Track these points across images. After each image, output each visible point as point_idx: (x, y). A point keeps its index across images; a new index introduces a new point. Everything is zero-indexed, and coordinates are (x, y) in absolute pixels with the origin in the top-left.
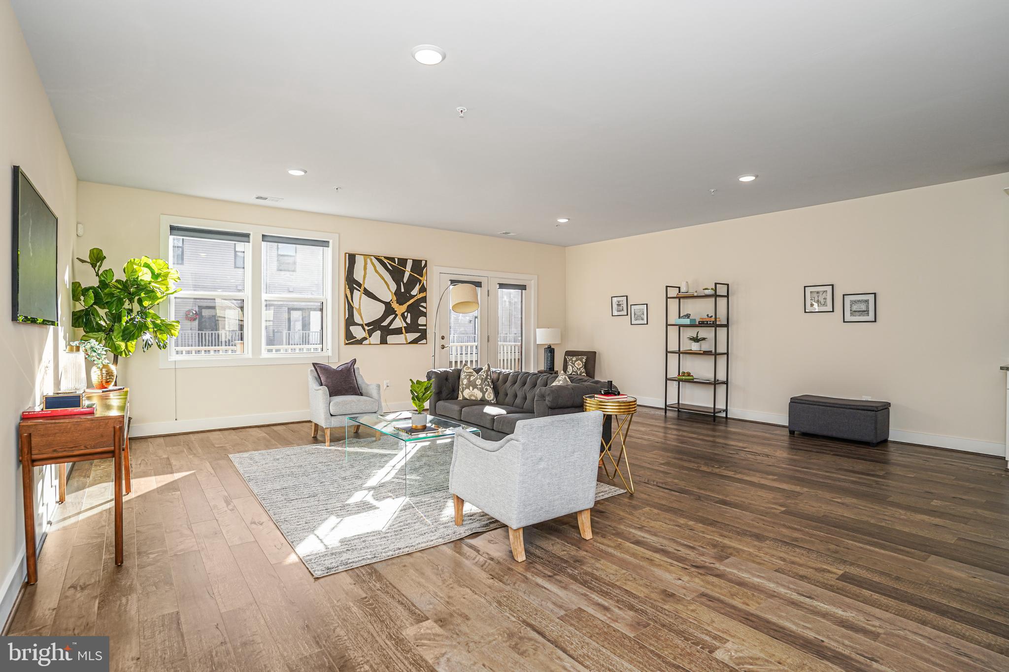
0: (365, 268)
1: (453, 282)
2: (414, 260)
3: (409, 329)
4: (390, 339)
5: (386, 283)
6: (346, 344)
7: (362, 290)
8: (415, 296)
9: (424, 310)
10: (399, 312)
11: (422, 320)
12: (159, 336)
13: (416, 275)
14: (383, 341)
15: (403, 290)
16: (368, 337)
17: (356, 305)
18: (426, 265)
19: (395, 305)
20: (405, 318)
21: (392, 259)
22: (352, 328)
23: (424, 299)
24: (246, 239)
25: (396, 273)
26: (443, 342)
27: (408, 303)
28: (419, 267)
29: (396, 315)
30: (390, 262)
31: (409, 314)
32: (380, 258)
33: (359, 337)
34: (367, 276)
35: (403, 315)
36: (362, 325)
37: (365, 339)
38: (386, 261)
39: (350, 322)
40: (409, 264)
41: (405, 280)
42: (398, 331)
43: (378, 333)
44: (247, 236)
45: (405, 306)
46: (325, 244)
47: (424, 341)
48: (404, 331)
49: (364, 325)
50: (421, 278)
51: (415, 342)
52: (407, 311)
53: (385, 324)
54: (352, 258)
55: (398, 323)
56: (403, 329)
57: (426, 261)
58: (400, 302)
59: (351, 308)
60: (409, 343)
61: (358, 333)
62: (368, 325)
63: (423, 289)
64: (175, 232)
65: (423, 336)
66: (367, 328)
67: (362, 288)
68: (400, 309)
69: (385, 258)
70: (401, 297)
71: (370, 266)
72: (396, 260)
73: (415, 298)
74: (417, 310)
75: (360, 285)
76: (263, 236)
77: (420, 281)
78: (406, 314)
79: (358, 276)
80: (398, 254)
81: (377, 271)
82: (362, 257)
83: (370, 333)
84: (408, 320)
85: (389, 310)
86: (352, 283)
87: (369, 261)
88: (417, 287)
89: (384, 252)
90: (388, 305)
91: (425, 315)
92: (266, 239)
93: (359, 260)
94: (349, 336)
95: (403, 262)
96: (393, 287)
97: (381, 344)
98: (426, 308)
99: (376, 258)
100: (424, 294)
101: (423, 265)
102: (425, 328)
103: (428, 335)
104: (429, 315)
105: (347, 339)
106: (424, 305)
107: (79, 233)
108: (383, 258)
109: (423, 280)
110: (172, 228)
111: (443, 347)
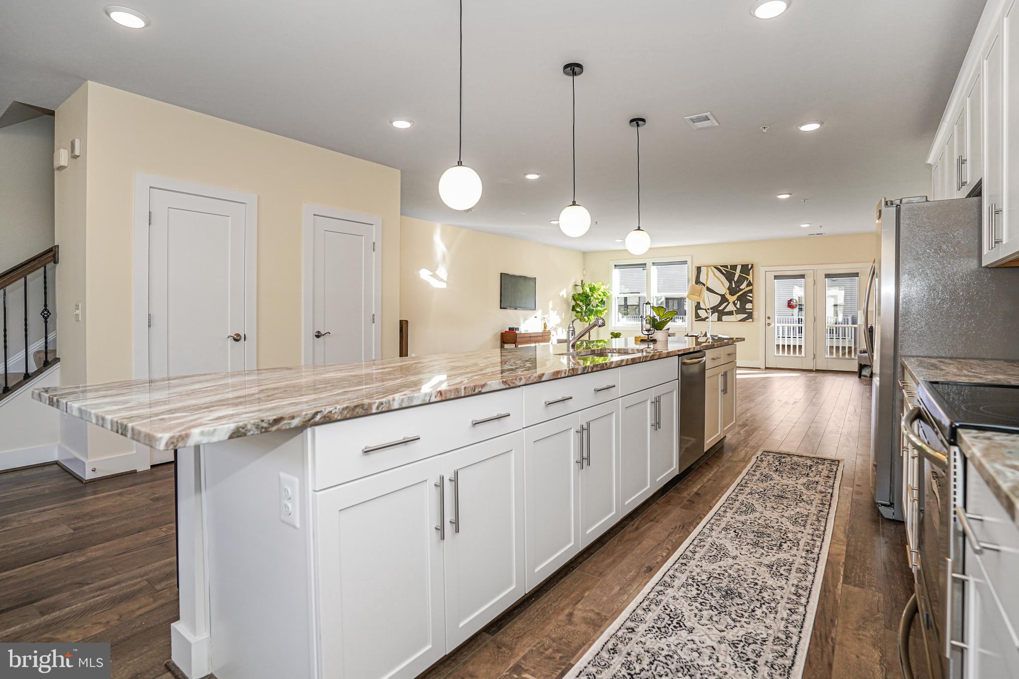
0: (707, 274)
1: (776, 277)
2: (742, 265)
3: (739, 311)
4: (724, 318)
5: (722, 282)
6: (695, 320)
7: (705, 288)
8: (743, 289)
9: (751, 299)
10: (731, 301)
11: (749, 306)
12: (598, 315)
13: (744, 275)
14: (720, 319)
15: (734, 286)
16: (709, 317)
18: (752, 267)
19: (728, 296)
20: (735, 305)
21: (726, 267)
22: (699, 311)
23: (751, 291)
25: (729, 276)
26: (768, 321)
27: (738, 294)
28: (746, 269)
29: (729, 303)
30: (725, 269)
31: (739, 302)
32: (717, 266)
33: (703, 317)
34: (709, 279)
35: (734, 303)
36: (705, 309)
37: (707, 318)
38: (721, 268)
39: (698, 307)
40: (739, 268)
41: (736, 279)
42: (731, 313)
43: (716, 314)
44: (644, 264)
45: (735, 297)
46: (685, 262)
47: (751, 320)
48: (734, 313)
49: (707, 309)
50: (748, 277)
51: (743, 320)
52: (738, 299)
53: (721, 308)
54: (699, 269)
55: (731, 308)
56: (734, 311)
57: (752, 265)
58: (732, 294)
60: (739, 321)
61: (702, 314)
62: (709, 309)
63: (750, 284)
64: (617, 267)
65: (750, 316)
66: (708, 311)
67: (706, 286)
68: (732, 299)
69: (721, 266)
70: (732, 292)
71: (710, 273)
72: (729, 267)
73: (744, 291)
74: (744, 299)
75: (704, 285)
77: (747, 279)
78: (736, 302)
79: (703, 279)
80: (729, 262)
81: (715, 276)
82: (706, 267)
83: (711, 314)
84: (738, 306)
85: (724, 299)
86: (699, 284)
87: (710, 269)
88: (745, 283)
89: (720, 262)
90: (723, 296)
91: (751, 302)
92: (654, 264)
93: (703, 270)
94: (697, 316)
95: (734, 267)
96: (727, 284)
97: (718, 321)
98: (752, 297)
99: (715, 267)
100: (750, 288)
101: (750, 267)
102: (751, 311)
103: (755, 316)
104: (755, 302)
105: (696, 318)
106: (751, 295)
107: (584, 273)
108: (719, 267)
109: (750, 278)
110: (615, 266)
111: (769, 324)
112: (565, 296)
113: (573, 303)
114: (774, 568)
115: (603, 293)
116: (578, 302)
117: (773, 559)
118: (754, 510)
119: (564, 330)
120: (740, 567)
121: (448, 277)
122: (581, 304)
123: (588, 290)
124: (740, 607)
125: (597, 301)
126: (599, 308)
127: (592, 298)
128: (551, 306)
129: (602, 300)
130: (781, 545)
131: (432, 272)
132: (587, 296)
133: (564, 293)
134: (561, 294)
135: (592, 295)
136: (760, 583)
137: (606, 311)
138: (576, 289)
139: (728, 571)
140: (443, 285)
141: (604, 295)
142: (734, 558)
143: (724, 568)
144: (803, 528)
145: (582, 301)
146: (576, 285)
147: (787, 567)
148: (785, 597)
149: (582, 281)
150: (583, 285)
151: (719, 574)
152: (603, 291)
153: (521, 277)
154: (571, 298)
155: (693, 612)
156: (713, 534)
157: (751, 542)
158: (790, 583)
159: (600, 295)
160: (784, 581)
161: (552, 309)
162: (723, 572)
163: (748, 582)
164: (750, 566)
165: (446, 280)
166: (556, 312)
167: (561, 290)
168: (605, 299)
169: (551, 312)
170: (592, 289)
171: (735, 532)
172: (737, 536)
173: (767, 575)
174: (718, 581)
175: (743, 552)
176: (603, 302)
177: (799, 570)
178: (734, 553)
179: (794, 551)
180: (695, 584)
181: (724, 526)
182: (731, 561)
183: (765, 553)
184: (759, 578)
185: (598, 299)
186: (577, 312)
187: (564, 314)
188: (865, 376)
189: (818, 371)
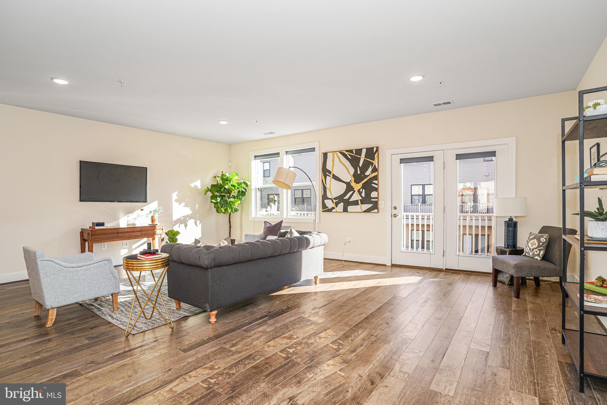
0: (333, 161)
1: (402, 161)
2: (367, 149)
3: (363, 201)
4: (350, 208)
5: (347, 168)
6: (323, 211)
7: (331, 175)
8: (368, 176)
9: (376, 186)
10: (356, 189)
11: (374, 194)
13: (369, 160)
14: (345, 210)
15: (359, 173)
16: (335, 207)
17: (328, 186)
18: (377, 151)
19: (353, 184)
20: (360, 193)
21: (351, 151)
22: (325, 201)
23: (376, 178)
24: (278, 156)
25: (354, 162)
26: (395, 212)
27: (363, 182)
28: (371, 153)
29: (354, 191)
30: (350, 153)
31: (364, 190)
32: (343, 152)
33: (330, 207)
34: (335, 165)
35: (359, 191)
36: (331, 199)
37: (333, 208)
38: (346, 153)
39: (325, 197)
40: (364, 152)
41: (361, 165)
42: (356, 203)
43: (342, 204)
44: (278, 154)
45: (360, 185)
46: (314, 150)
47: (376, 211)
48: (360, 203)
49: (333, 199)
50: (373, 161)
51: (368, 211)
52: (363, 187)
53: (346, 198)
54: (325, 155)
55: (356, 197)
56: (359, 201)
57: (377, 147)
58: (357, 181)
59: (325, 188)
60: (364, 212)
61: (330, 204)
62: (335, 199)
63: (375, 170)
64: (257, 158)
65: (375, 206)
66: (335, 201)
67: (332, 174)
68: (357, 187)
69: (346, 151)
70: (357, 178)
71: (336, 159)
72: (354, 151)
73: (369, 178)
74: (369, 187)
75: (330, 172)
76: (286, 152)
77: (372, 164)
78: (361, 190)
79: (329, 167)
80: (355, 146)
81: (341, 162)
82: (331, 153)
83: (337, 204)
84: (363, 195)
85: (349, 188)
86: (325, 172)
87: (335, 155)
88: (370, 169)
89: (344, 147)
90: (348, 184)
91: (376, 190)
92: (288, 153)
93: (330, 156)
94: (324, 206)
95: (359, 151)
96: (352, 171)
97: (343, 212)
98: (377, 184)
99: (340, 152)
100: (375, 174)
101: (375, 149)
102: (376, 200)
103: (380, 206)
104: (380, 190)
105: (323, 208)
106: (376, 182)
107: (230, 166)
108: (345, 152)
109: (375, 162)
110: (255, 157)
111: (395, 216)
112: (199, 187)
113: (211, 194)
119: (198, 222)
128: (174, 196)
133: (198, 184)
134: (192, 186)
146: (215, 177)
161: (176, 201)
166: (183, 204)
167: (192, 182)
169: (175, 204)
187: (197, 205)
188: (503, 283)
189: (448, 271)
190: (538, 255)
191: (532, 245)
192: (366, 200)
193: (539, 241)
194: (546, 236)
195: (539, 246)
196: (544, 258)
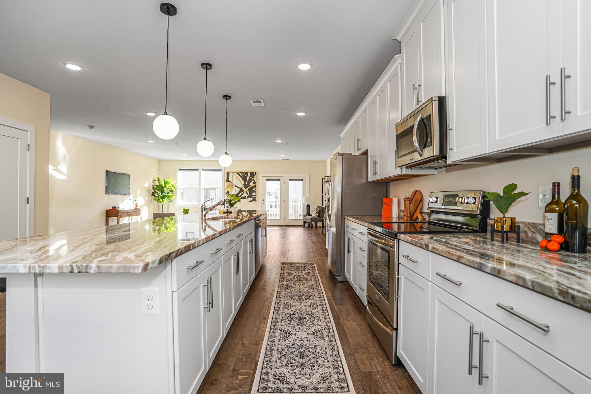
0: (233, 177)
1: (268, 180)
2: (251, 173)
4: (242, 200)
5: (240, 181)
9: (255, 190)
10: (245, 191)
11: (254, 194)
12: (169, 198)
13: (251, 178)
15: (246, 183)
18: (255, 174)
19: (243, 189)
20: (247, 193)
21: (243, 173)
23: (255, 186)
24: (197, 170)
25: (244, 178)
26: (263, 202)
28: (253, 175)
29: (244, 192)
34: (233, 179)
35: (246, 192)
38: (240, 174)
40: (249, 174)
41: (247, 180)
42: (245, 198)
44: (198, 169)
45: (247, 189)
46: (220, 170)
47: (255, 201)
48: (247, 197)
51: (251, 201)
52: (248, 190)
53: (240, 195)
54: (228, 174)
55: (245, 195)
58: (245, 187)
60: (249, 202)
63: (254, 183)
64: (180, 170)
65: (254, 199)
68: (245, 190)
71: (234, 176)
72: (244, 173)
73: (251, 186)
74: (251, 190)
75: (231, 182)
76: (202, 169)
77: (253, 180)
78: (248, 192)
79: (230, 179)
80: (244, 170)
81: (237, 177)
82: (232, 173)
84: (249, 194)
85: (241, 190)
87: (234, 174)
88: (252, 182)
89: (239, 171)
90: (241, 189)
91: (255, 192)
93: (231, 174)
95: (247, 174)
96: (243, 182)
99: (236, 173)
100: (255, 185)
101: (254, 173)
102: (255, 196)
103: (257, 199)
104: (257, 192)
106: (255, 188)
107: (159, 173)
108: (239, 173)
109: (255, 179)
110: (179, 169)
111: (264, 203)
112: (148, 187)
113: (153, 191)
114: (311, 306)
115: (173, 185)
116: (156, 191)
117: (309, 303)
118: (292, 287)
119: (147, 208)
120: (299, 309)
121: (68, 172)
122: (158, 191)
123: (163, 184)
124: (307, 322)
125: (168, 190)
126: (170, 194)
127: (164, 188)
128: (139, 193)
129: (171, 190)
130: (309, 298)
131: (54, 167)
132: (162, 187)
133: (147, 185)
134: (145, 185)
135: (165, 187)
136: (309, 312)
137: (174, 196)
138: (154, 182)
139: (296, 311)
140: (64, 177)
141: (173, 187)
142: (295, 306)
143: (294, 311)
144: (313, 290)
145: (158, 190)
146: (154, 180)
147: (316, 305)
148: (320, 314)
149: (158, 178)
150: (159, 180)
151: (293, 313)
152: (172, 184)
153: (120, 173)
154: (151, 188)
155: (292, 328)
156: (282, 299)
157: (298, 299)
158: (320, 310)
159: (170, 187)
160: (317, 310)
161: (139, 195)
162: (294, 312)
163: (305, 313)
164: (302, 307)
165: (66, 173)
166: (142, 196)
167: (145, 183)
168: (173, 189)
169: (139, 196)
170: (166, 183)
171: (290, 296)
172: (291, 298)
173: (311, 309)
174: (294, 316)
175: (297, 303)
176: (171, 191)
177: (320, 305)
178: (294, 304)
179: (315, 299)
180: (286, 319)
181: (284, 295)
182: (295, 308)
183: (305, 302)
184: (308, 311)
185: (169, 189)
186: (155, 197)
187: (147, 198)
188: (306, 227)
189: (286, 226)
190: (316, 215)
191: (315, 212)
192: (250, 196)
193: (317, 211)
194: (318, 209)
195: (317, 212)
196: (319, 216)
